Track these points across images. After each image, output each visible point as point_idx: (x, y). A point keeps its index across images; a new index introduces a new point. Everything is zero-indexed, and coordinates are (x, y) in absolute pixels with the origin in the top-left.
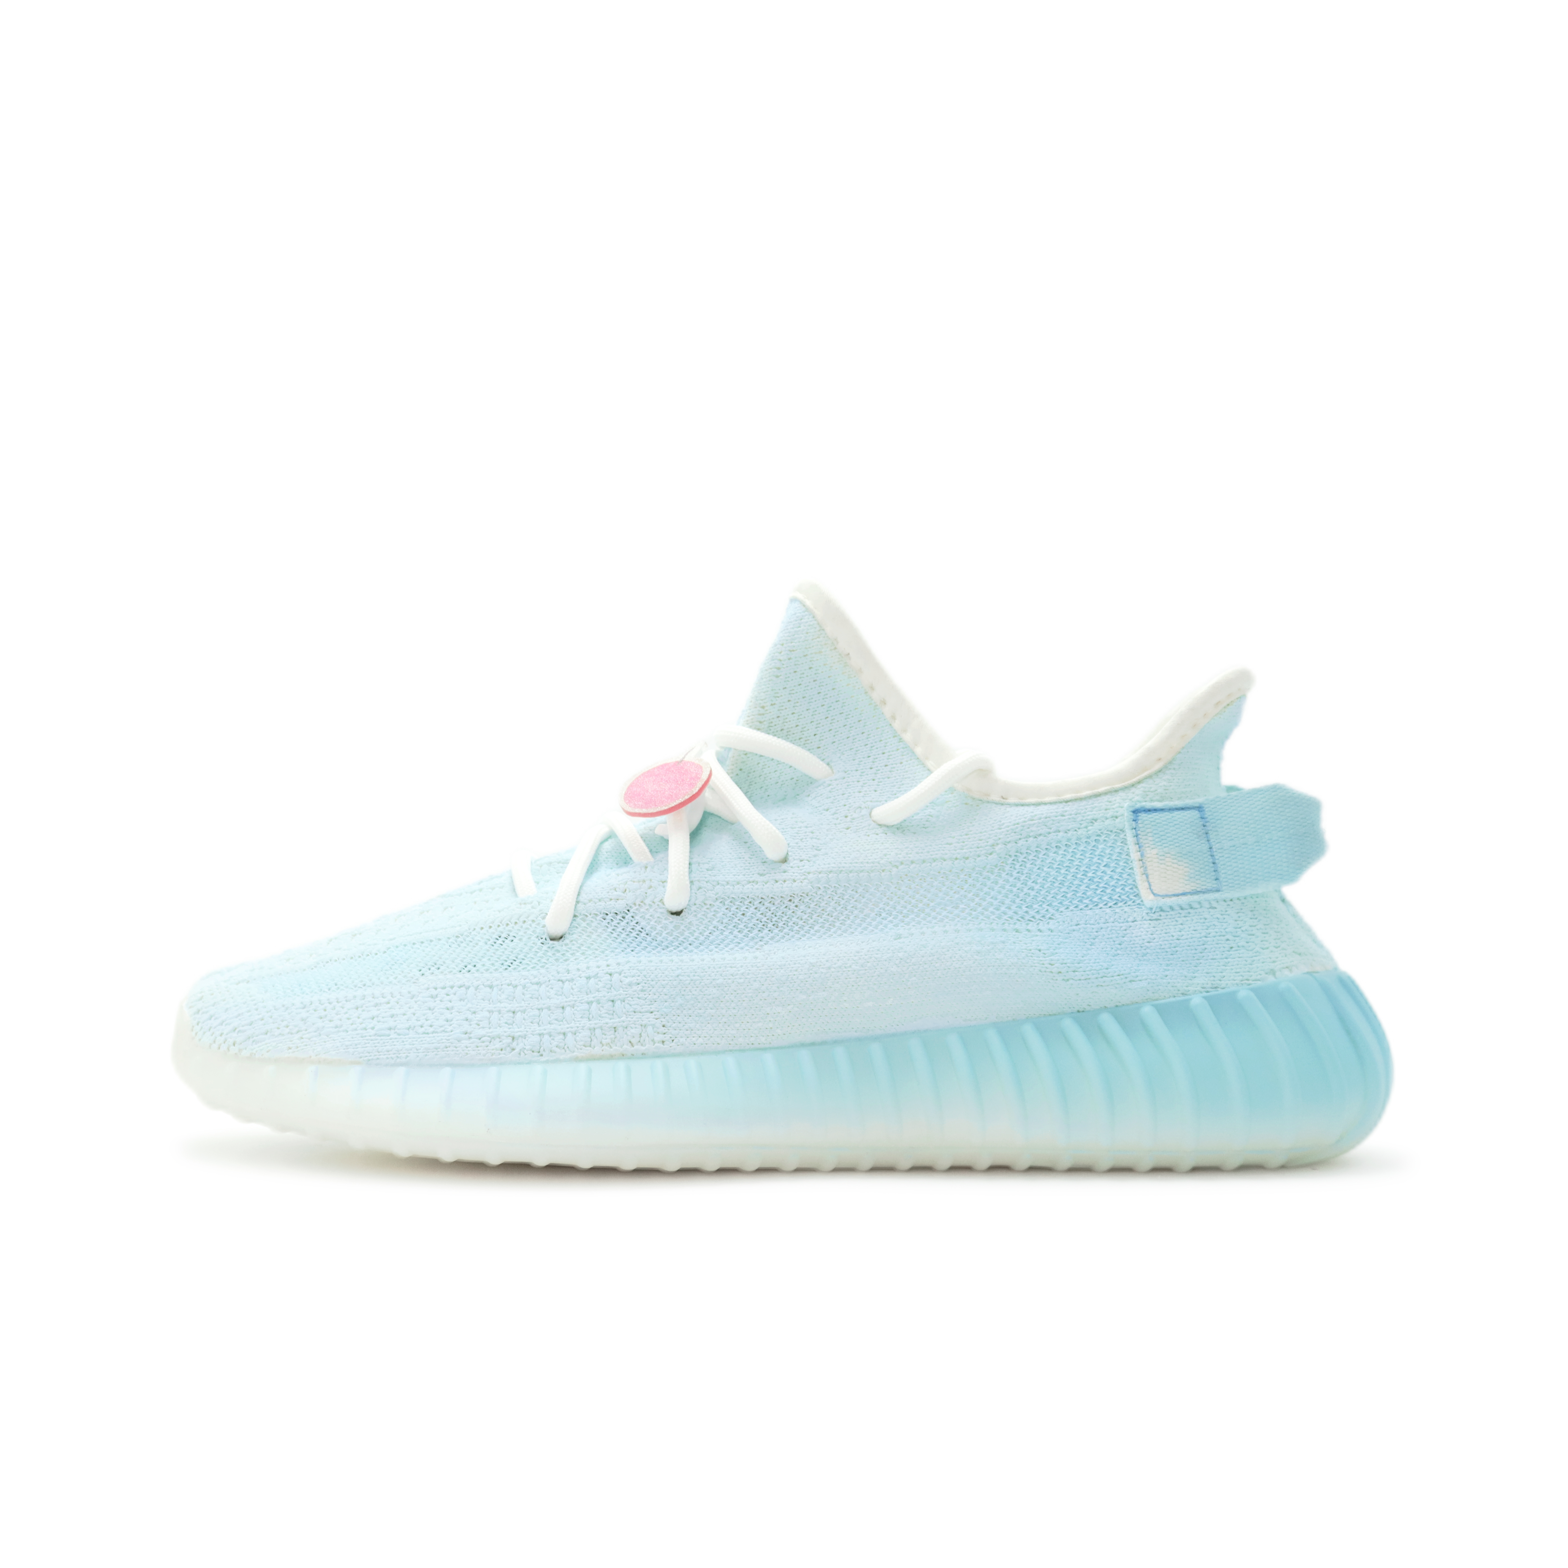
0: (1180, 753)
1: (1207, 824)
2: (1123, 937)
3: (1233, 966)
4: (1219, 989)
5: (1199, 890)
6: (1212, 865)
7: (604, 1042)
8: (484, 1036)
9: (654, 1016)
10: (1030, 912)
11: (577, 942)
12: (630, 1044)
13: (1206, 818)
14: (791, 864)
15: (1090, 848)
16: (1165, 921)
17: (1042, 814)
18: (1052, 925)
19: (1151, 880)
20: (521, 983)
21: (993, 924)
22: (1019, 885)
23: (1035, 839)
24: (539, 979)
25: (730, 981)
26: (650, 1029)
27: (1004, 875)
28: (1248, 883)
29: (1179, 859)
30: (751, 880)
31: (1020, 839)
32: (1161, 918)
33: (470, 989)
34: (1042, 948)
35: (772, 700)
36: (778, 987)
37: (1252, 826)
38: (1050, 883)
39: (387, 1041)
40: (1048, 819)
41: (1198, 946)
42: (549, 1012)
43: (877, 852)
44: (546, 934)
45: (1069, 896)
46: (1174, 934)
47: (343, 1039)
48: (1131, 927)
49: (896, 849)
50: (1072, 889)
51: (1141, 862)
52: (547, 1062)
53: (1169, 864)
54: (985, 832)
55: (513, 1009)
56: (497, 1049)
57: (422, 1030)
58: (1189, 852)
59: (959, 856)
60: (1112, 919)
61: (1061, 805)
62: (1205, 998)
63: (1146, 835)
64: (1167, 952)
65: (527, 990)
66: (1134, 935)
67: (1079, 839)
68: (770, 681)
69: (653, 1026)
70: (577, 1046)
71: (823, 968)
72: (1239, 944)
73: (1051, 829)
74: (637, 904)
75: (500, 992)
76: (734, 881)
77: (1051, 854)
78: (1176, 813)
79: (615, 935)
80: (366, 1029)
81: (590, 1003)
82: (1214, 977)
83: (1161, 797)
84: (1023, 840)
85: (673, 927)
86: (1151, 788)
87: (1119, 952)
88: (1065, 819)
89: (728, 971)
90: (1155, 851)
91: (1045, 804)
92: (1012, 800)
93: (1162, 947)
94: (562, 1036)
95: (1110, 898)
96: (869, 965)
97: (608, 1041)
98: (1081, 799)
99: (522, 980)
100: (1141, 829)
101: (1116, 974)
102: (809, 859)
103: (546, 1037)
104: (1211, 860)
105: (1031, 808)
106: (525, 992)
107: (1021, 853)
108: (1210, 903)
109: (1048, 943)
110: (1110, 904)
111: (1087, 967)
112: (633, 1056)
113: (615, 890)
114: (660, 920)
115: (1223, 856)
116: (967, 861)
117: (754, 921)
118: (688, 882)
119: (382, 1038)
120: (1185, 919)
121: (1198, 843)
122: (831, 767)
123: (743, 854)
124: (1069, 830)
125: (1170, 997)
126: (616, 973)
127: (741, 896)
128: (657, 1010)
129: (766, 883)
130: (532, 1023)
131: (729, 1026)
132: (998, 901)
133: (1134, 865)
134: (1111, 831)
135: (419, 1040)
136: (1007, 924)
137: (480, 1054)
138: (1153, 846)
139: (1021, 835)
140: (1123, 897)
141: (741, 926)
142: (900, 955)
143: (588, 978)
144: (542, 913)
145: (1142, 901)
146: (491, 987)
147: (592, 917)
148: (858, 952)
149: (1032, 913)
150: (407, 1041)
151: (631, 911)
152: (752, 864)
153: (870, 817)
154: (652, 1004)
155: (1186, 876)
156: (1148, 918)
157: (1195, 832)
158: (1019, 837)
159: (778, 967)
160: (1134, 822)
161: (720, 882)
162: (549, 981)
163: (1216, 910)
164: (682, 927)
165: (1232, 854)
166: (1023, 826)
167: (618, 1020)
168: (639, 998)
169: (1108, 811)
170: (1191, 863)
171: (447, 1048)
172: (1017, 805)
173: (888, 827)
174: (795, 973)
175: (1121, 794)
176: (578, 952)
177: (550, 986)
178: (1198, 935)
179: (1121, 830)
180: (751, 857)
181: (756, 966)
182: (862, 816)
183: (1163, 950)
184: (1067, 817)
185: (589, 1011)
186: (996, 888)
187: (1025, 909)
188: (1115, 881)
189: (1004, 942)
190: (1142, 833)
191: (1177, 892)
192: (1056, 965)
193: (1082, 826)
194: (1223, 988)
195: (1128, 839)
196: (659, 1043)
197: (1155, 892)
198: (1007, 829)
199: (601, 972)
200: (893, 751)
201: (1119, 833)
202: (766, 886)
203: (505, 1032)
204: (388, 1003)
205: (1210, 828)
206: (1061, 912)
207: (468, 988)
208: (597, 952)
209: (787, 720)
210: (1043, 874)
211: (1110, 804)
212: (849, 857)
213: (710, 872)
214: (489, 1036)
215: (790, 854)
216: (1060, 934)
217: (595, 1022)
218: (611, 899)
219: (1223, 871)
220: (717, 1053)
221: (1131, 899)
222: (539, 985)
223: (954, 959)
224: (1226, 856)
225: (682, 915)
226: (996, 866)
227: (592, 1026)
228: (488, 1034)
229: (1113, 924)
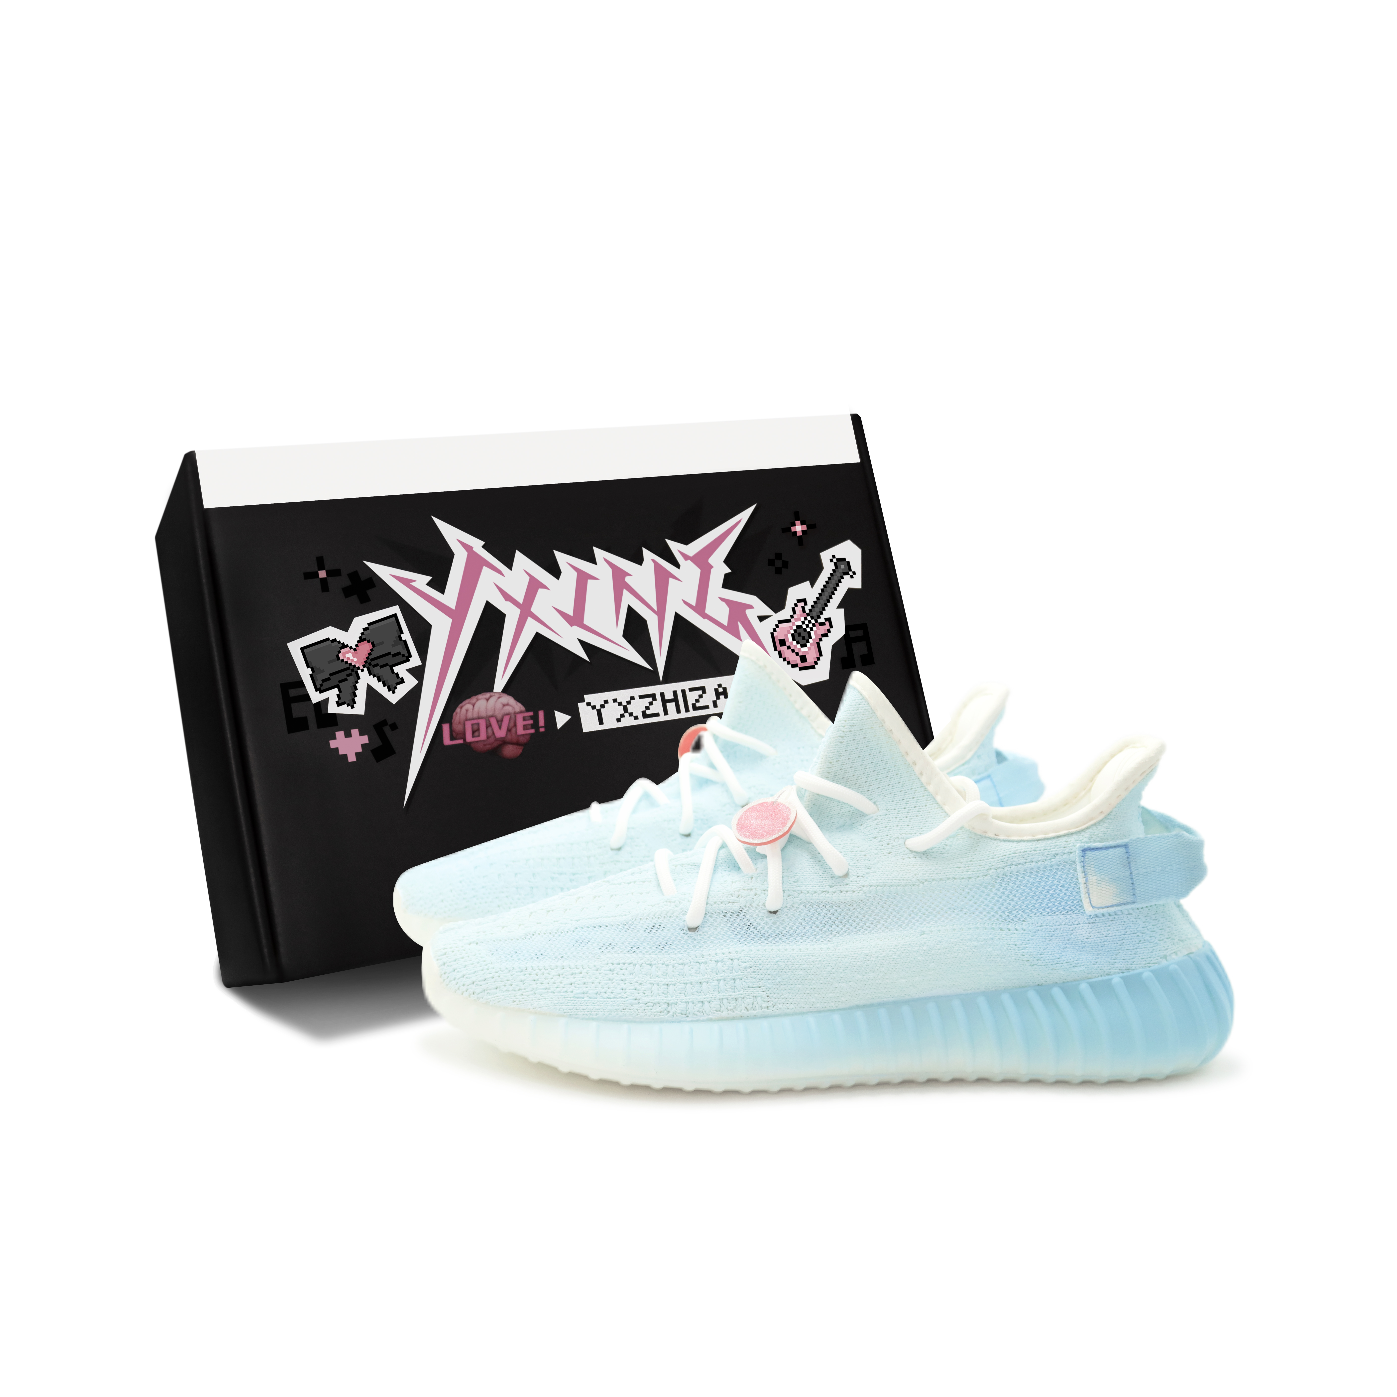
0: (1116, 807)
1: (1130, 857)
2: (1071, 935)
3: (1140, 954)
4: (1130, 971)
5: (1122, 902)
6: (1131, 885)
7: (729, 1008)
8: (649, 1002)
9: (761, 990)
10: (1010, 916)
11: (707, 933)
12: (746, 1010)
13: (1130, 853)
14: (851, 879)
15: (1052, 873)
16: (1098, 924)
17: (1022, 849)
18: (1025, 926)
19: (1091, 897)
20: (671, 963)
21: (986, 924)
22: (1004, 897)
23: (1016, 866)
24: (683, 961)
25: (811, 966)
26: (759, 999)
27: (994, 890)
28: (1154, 897)
29: (1111, 882)
30: (824, 890)
31: (1006, 866)
32: (1096, 921)
33: (637, 966)
34: (1018, 944)
35: (837, 758)
36: (843, 970)
37: (1160, 860)
38: (1024, 897)
39: (582, 1002)
40: (1025, 853)
41: (1119, 941)
42: (692, 986)
43: (910, 872)
44: (686, 927)
45: (1036, 906)
46: (1103, 933)
47: (552, 998)
48: (1076, 928)
49: (922, 870)
50: (1038, 901)
51: (1085, 885)
52: (692, 1021)
53: (1104, 886)
54: (983, 860)
55: (667, 983)
56: (658, 1012)
57: (606, 995)
58: (1117, 878)
59: (965, 877)
60: (1064, 923)
61: (1035, 843)
62: (1121, 977)
63: (1090, 866)
64: (1098, 945)
65: (675, 969)
66: (1078, 934)
67: (1045, 867)
68: (836, 745)
69: (761, 997)
70: (711, 1011)
71: (873, 957)
72: (1145, 939)
73: (1027, 860)
74: (747, 906)
75: (657, 969)
76: (813, 891)
77: (1026, 877)
78: (1111, 850)
79: (732, 928)
80: (566, 992)
81: (719, 980)
82: (1128, 962)
83: (1101, 838)
84: (1008, 867)
85: (772, 924)
86: (1095, 832)
87: (1067, 945)
88: (1036, 854)
89: (810, 959)
90: (1095, 878)
91: (1024, 841)
92: (1002, 837)
93: (1096, 942)
94: (701, 1004)
95: (1064, 908)
96: (903, 955)
97: (732, 1007)
98: (1048, 839)
99: (672, 961)
100: (1087, 863)
101: (1065, 962)
102: (864, 875)
103: (690, 1004)
104: (1131, 882)
105: (1015, 844)
106: (675, 970)
107: (1006, 876)
108: (1128, 911)
109: (1021, 940)
110: (1063, 913)
111: (1046, 957)
112: (748, 1018)
113: (732, 895)
114: (763, 918)
115: (1139, 879)
116: (970, 880)
117: (826, 919)
118: (781, 891)
119: (579, 999)
120: (1111, 922)
121: (1123, 871)
122: (877, 805)
123: (818, 870)
124: (1039, 861)
125: (1099, 976)
126: (736, 959)
127: (817, 901)
128: (763, 985)
129: (834, 893)
130: (680, 993)
131: (810, 996)
132: (989, 907)
133: (1080, 887)
134: (1066, 862)
135: (605, 1003)
136: (994, 924)
137: (646, 1015)
138: (1094, 874)
139: (1007, 863)
140: (1072, 908)
141: (817, 923)
142: (925, 948)
143: (717, 962)
144: (682, 911)
145: (1084, 910)
146: (651, 965)
147: (717, 915)
148: (896, 946)
149: (1012, 917)
150: (596, 1003)
151: (743, 911)
152: (824, 878)
153: (905, 845)
154: (760, 981)
155: (1114, 894)
156: (1087, 922)
157: (1122, 863)
158: (1006, 865)
159: (844, 956)
160: (1082, 858)
161: (803, 891)
162: (690, 962)
163: (1131, 915)
164: (778, 923)
165: (1145, 878)
166: (1009, 858)
167: (738, 993)
168: (751, 977)
169: (1065, 848)
170: (1118, 885)
171: (624, 1009)
172: (1005, 841)
173: (917, 852)
174: (855, 960)
175: (1075, 836)
176: (708, 940)
177: (691, 967)
178: (1120, 934)
179: (1073, 862)
180: (824, 872)
181: (829, 955)
182: (900, 844)
183: (1096, 944)
184: (1038, 852)
185: (718, 986)
186: (989, 898)
187: (1007, 914)
188: (1068, 897)
189: (992, 939)
190: (1087, 865)
191: (1107, 905)
192: (1025, 956)
193: (1048, 858)
194: (1133, 970)
195: (1078, 868)
196: (765, 1008)
197: (1093, 905)
198: (998, 859)
199: (726, 957)
200: (920, 797)
201: (1072, 864)
202: (834, 895)
203: (663, 1000)
204: (581, 973)
205: (1131, 860)
206: (1031, 917)
207: (635, 965)
208: (721, 941)
209: (847, 772)
210: (1020, 891)
211: (1067, 843)
212: (891, 875)
213: (796, 884)
214: (652, 1003)
215: (850, 871)
216: (1029, 932)
217: (723, 994)
218: (729, 902)
219: (1138, 889)
220: (802, 1013)
221: (1077, 909)
222: (683, 965)
223: (959, 951)
224: (1141, 879)
225: (777, 914)
226: (989, 884)
227: (721, 997)
228: (651, 1001)
229: (1064, 926)
